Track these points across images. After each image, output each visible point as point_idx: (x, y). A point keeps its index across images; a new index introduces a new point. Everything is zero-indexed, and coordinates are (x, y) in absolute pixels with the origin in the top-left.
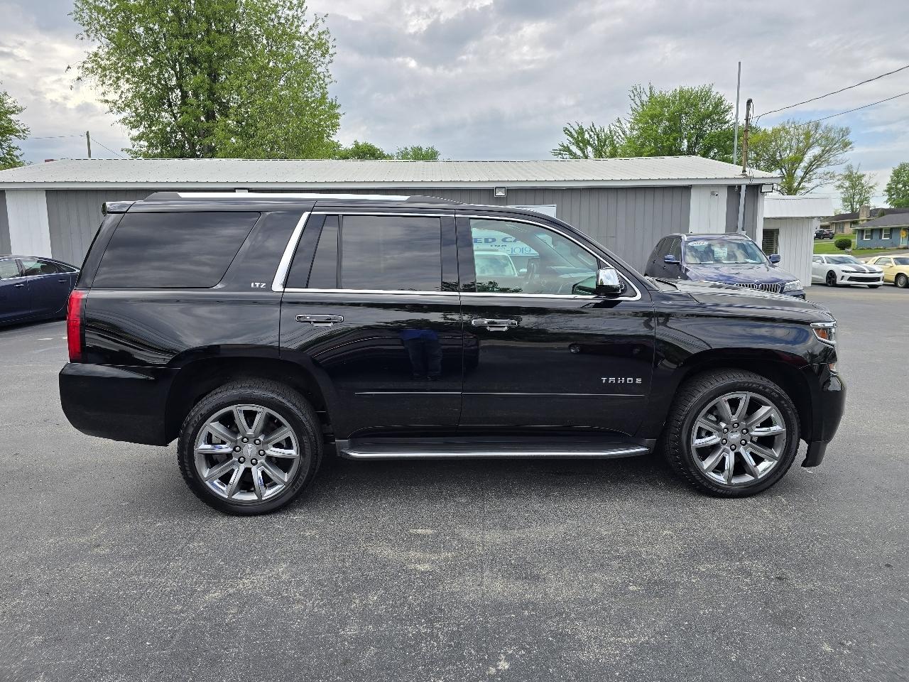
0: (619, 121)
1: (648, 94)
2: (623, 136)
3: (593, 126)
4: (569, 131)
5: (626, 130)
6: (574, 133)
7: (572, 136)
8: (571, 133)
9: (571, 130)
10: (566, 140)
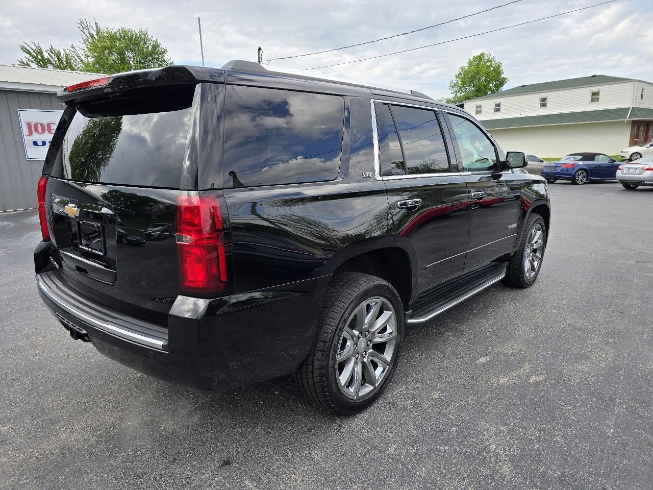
0: (73, 47)
1: (95, 29)
2: (79, 61)
3: (52, 48)
4: (26, 49)
5: (81, 56)
6: (31, 51)
7: (30, 54)
8: (28, 51)
9: (28, 48)
10: (25, 57)
